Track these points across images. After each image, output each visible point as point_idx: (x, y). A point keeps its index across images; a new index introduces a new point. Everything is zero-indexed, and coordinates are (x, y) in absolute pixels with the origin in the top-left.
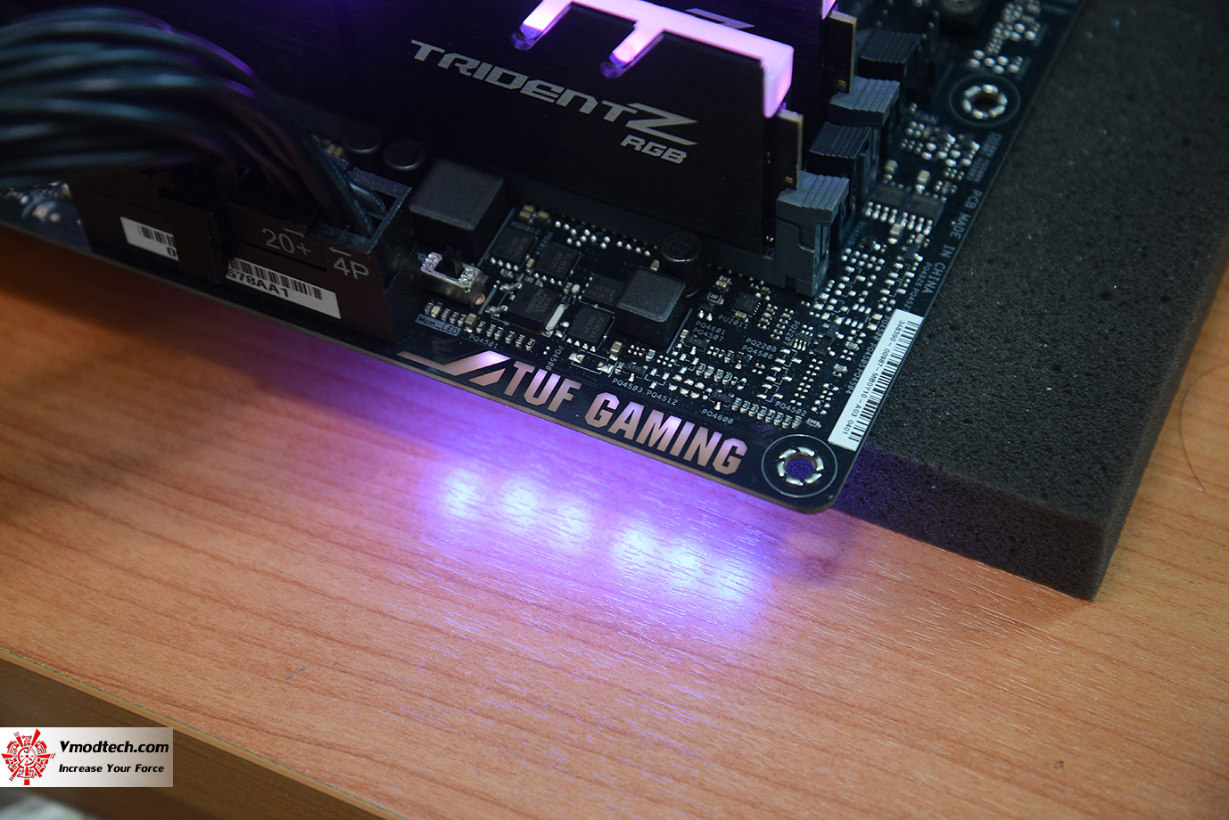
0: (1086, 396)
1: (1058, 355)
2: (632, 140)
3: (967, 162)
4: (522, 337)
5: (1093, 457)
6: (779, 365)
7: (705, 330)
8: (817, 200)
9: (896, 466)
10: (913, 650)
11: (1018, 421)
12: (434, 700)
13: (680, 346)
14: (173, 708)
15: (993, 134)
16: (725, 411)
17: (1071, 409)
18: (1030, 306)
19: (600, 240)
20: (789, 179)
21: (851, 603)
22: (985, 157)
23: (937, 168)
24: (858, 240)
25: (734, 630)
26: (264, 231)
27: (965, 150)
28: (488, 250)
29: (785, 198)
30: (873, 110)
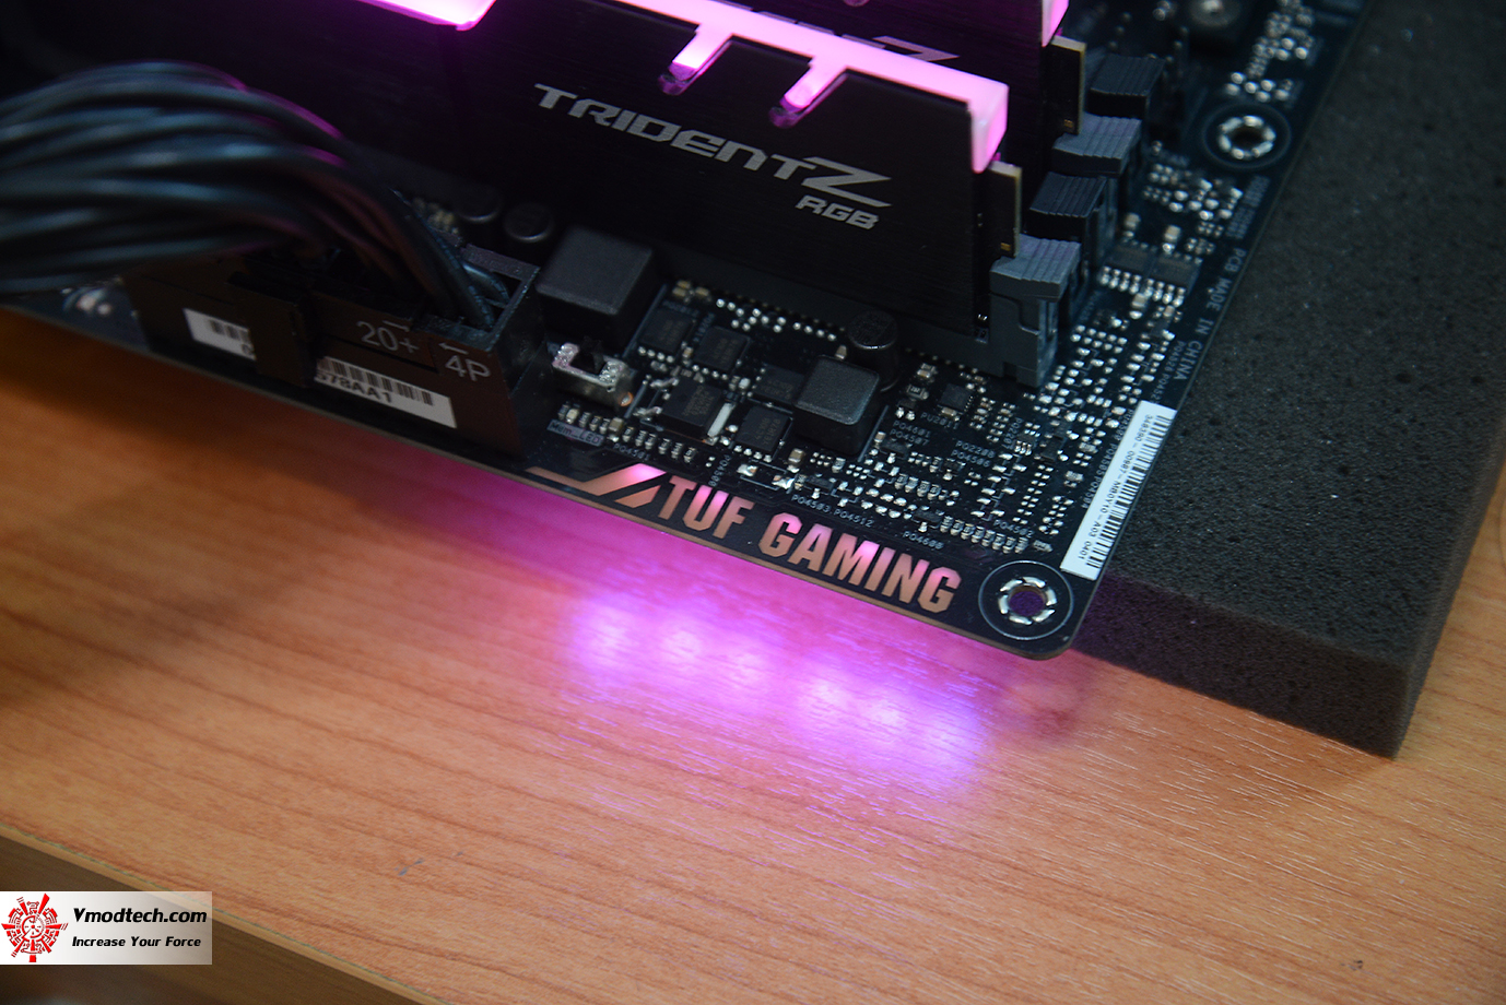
0: (1380, 505)
1: (1344, 454)
2: (811, 202)
3: (1226, 214)
4: (679, 445)
5: (1391, 581)
6: (998, 474)
7: (906, 432)
8: (1042, 270)
9: (1146, 597)
10: (1172, 825)
11: (1296, 538)
12: (582, 897)
13: (874, 452)
14: (263, 913)
15: (1258, 178)
16: (933, 533)
17: (1363, 522)
18: (1309, 393)
19: (773, 322)
20: (1005, 246)
21: (1094, 766)
22: (1248, 207)
23: (1188, 221)
24: (1093, 315)
25: (950, 803)
26: (361, 323)
27: (1224, 198)
28: (635, 336)
29: (1002, 269)
30: (1108, 156)
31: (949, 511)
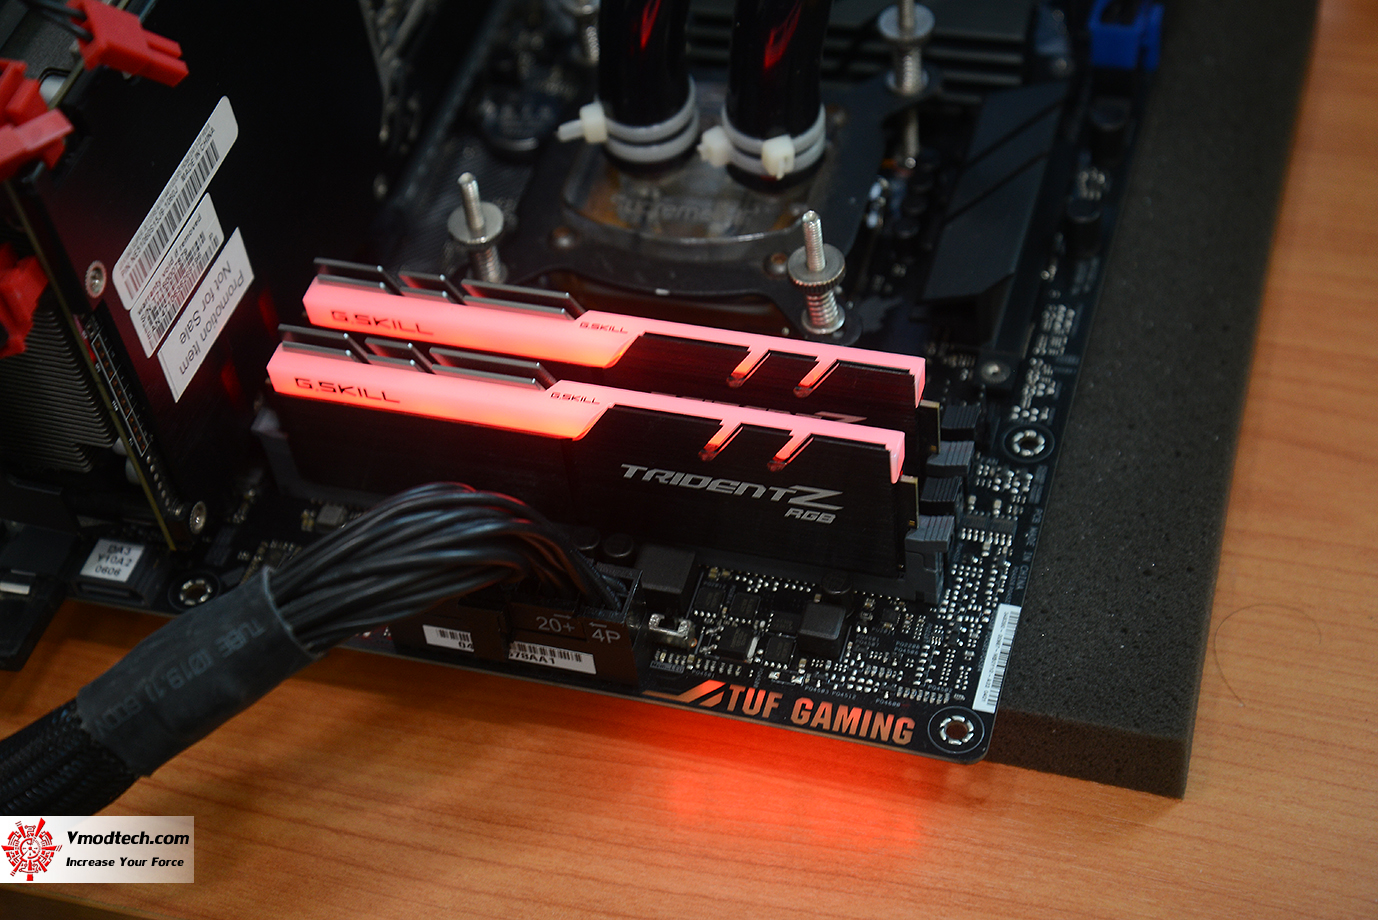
0: (1150, 648)
1: (1123, 621)
3: (1026, 489)
5: (1165, 692)
6: (924, 658)
7: (864, 640)
8: (935, 535)
9: (1024, 720)
10: (1061, 856)
11: (1105, 674)
13: (848, 655)
15: (1041, 467)
16: (893, 698)
17: (1142, 660)
18: (1095, 588)
19: (771, 585)
21: (1007, 828)
22: (1038, 484)
23: (1005, 496)
24: (961, 558)
26: (538, 618)
27: (1023, 481)
28: (692, 605)
29: (911, 537)
30: (959, 464)
31: (899, 684)
